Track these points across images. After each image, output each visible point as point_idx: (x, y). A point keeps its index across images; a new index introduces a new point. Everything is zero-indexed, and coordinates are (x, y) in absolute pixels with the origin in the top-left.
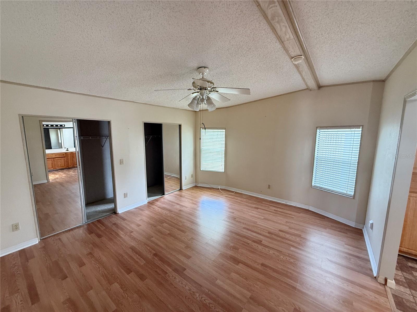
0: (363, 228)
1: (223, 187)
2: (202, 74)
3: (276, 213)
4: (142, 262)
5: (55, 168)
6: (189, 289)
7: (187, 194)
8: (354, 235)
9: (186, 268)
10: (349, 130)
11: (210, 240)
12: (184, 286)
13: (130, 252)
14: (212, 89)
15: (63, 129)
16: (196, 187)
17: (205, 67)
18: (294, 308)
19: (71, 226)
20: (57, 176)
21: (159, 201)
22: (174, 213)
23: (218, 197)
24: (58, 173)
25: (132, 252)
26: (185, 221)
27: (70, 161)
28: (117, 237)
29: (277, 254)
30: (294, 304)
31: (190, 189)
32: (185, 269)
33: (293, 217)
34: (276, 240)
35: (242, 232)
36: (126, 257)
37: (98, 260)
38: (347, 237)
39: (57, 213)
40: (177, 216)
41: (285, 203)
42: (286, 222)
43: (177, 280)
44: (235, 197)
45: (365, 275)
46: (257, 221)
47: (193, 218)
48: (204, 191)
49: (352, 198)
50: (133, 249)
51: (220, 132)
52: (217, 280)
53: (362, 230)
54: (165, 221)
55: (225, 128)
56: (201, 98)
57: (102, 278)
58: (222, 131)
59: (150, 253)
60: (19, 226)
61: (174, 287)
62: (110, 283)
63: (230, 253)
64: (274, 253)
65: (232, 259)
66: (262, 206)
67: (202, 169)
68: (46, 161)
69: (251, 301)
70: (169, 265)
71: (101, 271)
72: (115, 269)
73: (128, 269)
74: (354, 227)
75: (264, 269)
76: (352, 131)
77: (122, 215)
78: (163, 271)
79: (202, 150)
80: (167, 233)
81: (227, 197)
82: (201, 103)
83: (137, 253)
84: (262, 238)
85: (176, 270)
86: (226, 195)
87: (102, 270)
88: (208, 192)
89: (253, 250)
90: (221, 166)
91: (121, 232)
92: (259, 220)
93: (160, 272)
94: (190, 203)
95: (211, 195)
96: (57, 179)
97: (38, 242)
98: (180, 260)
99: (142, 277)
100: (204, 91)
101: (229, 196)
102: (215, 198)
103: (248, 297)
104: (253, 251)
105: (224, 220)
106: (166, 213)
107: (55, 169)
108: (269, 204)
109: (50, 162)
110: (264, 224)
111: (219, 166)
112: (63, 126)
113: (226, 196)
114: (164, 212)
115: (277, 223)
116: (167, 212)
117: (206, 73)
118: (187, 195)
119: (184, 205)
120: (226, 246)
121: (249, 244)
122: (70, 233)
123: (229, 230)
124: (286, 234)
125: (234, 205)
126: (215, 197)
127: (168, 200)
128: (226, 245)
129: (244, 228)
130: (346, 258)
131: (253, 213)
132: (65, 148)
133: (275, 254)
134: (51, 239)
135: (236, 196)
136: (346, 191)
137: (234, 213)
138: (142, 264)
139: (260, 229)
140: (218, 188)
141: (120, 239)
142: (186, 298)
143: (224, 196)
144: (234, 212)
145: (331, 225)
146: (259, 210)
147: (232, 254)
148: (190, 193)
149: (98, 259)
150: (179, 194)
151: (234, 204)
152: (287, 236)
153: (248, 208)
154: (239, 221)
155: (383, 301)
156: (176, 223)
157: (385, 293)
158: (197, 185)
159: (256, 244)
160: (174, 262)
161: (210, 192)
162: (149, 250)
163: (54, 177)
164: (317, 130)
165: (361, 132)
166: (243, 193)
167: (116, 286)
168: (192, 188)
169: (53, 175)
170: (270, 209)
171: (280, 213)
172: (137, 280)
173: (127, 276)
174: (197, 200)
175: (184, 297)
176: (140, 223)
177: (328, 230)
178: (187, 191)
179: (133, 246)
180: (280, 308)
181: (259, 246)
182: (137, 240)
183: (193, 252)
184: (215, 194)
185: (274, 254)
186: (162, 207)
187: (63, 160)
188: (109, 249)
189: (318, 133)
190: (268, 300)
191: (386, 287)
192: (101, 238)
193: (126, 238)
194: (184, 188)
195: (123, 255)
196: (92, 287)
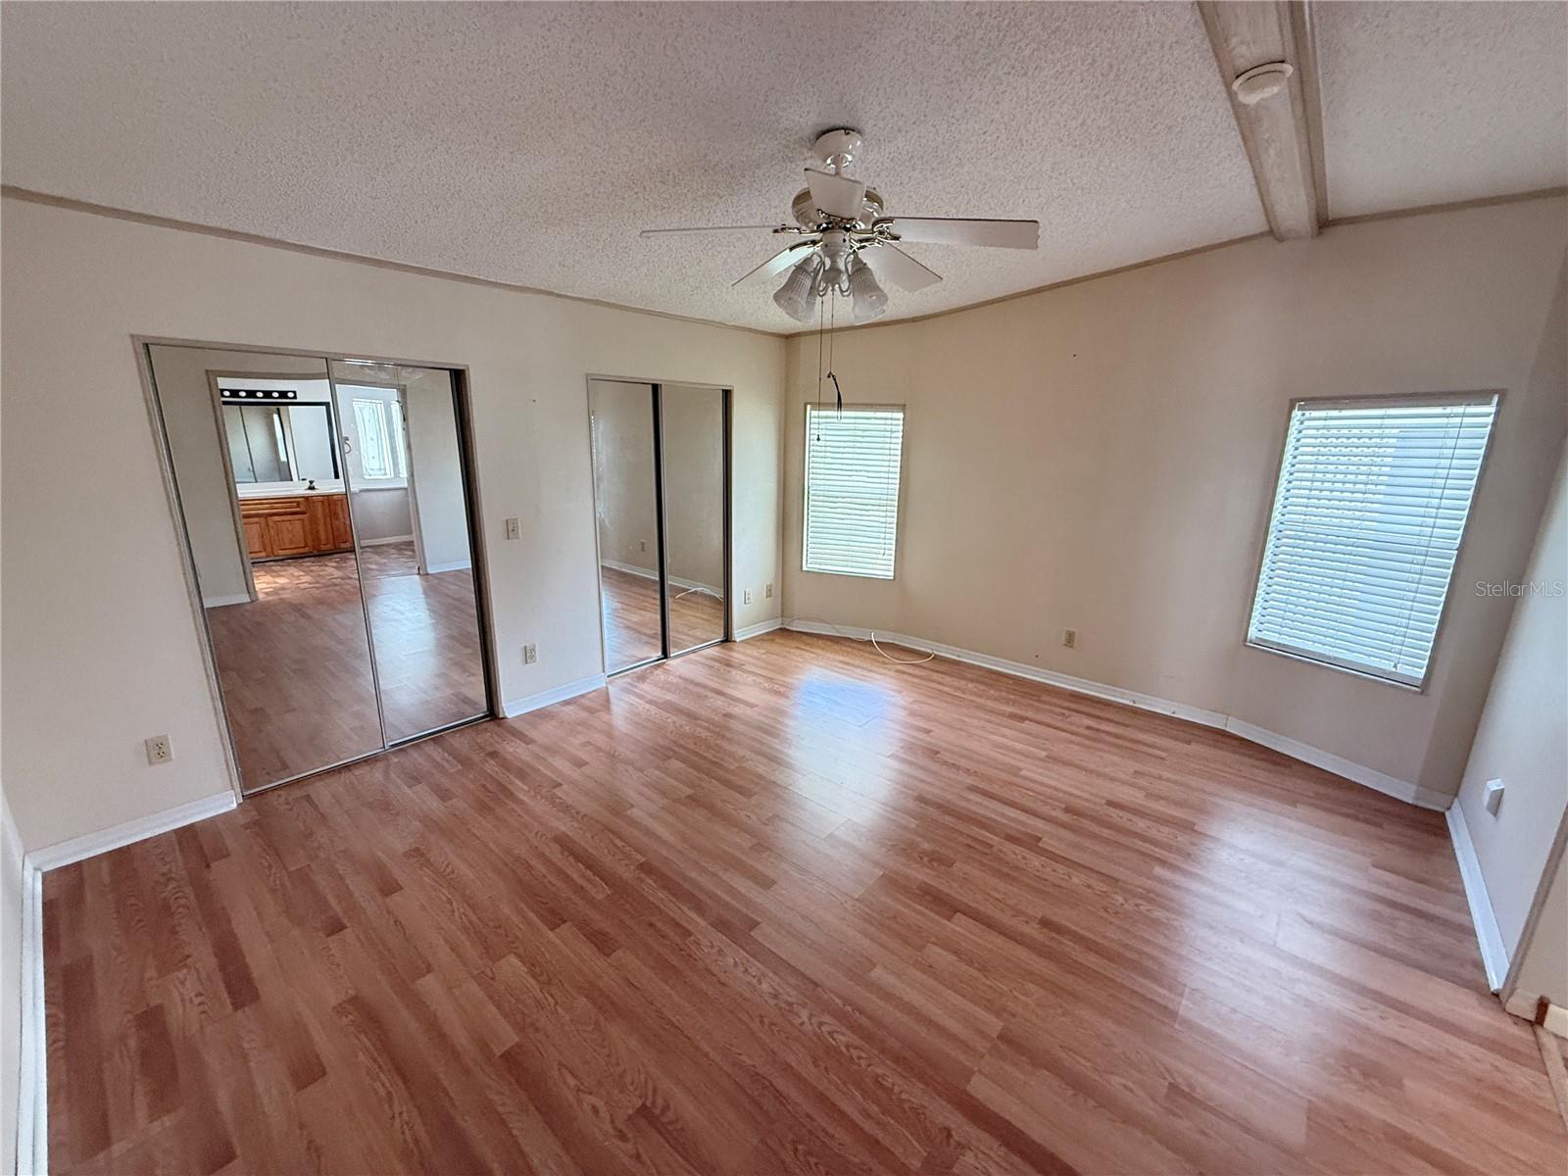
0: (1449, 809)
1: (888, 638)
2: (833, 162)
3: (1095, 740)
4: (600, 892)
5: (272, 552)
6: (771, 990)
7: (751, 656)
8: (1410, 832)
9: (760, 920)
10: (1439, 410)
11: (842, 825)
12: (755, 981)
13: (555, 853)
14: (874, 225)
15: (290, 407)
16: (783, 632)
17: (847, 130)
18: (1170, 1084)
19: (341, 756)
20: (282, 581)
21: (648, 681)
22: (707, 725)
23: (870, 671)
24: (285, 570)
25: (562, 853)
26: (748, 754)
27: (321, 528)
28: (507, 801)
29: (1100, 886)
30: (1168, 1071)
31: (761, 639)
32: (754, 924)
33: (1164, 755)
34: (1093, 836)
35: (963, 804)
36: (540, 867)
37: (444, 877)
38: (1381, 839)
39: (294, 710)
40: (718, 733)
41: (1131, 704)
42: (1136, 772)
43: (728, 959)
44: (935, 676)
45: (1453, 982)
46: (1021, 765)
47: (775, 743)
48: (815, 650)
49: (1416, 692)
50: (564, 843)
51: (883, 422)
52: (874, 965)
53: (1443, 814)
54: (675, 752)
55: (905, 405)
56: (827, 268)
57: (463, 938)
58: (892, 419)
59: (626, 862)
60: (169, 748)
61: (719, 982)
62: (491, 954)
63: (922, 875)
64: (1088, 882)
65: (928, 898)
66: (1038, 710)
67: (809, 566)
68: (239, 526)
69: (1003, 1047)
70: (699, 908)
71: (456, 913)
72: (506, 909)
73: (553, 912)
74: (1410, 802)
75: (1053, 938)
76: (1448, 416)
77: (518, 725)
78: (678, 925)
79: (811, 492)
80: (683, 796)
81: (904, 673)
82: (825, 289)
83: (578, 858)
84: (1040, 825)
85: (722, 925)
86: (900, 667)
87: (461, 910)
88: (829, 655)
89: (1006, 870)
90: (880, 556)
91: (517, 782)
92: (1029, 760)
93: (663, 929)
94: (764, 689)
95: (840, 665)
96: (284, 592)
97: (235, 805)
98: (736, 889)
99: (602, 943)
100: (840, 235)
101: (911, 670)
102: (858, 676)
103: (995, 1035)
104: (1009, 874)
105: (893, 756)
106: (677, 725)
107: (275, 556)
108: (1067, 704)
109: (255, 530)
110: (1046, 776)
111: (875, 556)
112: (291, 395)
113: (898, 671)
114: (669, 720)
115: (1099, 775)
116: (681, 720)
117: (853, 156)
118: (751, 660)
119: (740, 695)
120: (903, 849)
121: (992, 846)
122: (342, 778)
123: (916, 794)
124: (1135, 819)
125: (930, 705)
126: (859, 671)
127: (680, 677)
128: (903, 846)
129: (973, 789)
130: (1376, 917)
131: (1004, 736)
132: (303, 480)
133: (1094, 889)
134: (280, 796)
135: (937, 672)
136: (1393, 664)
137: (931, 734)
138: (600, 897)
139: (1031, 794)
140: (867, 639)
141: (516, 808)
142: (762, 1022)
143: (890, 670)
144: (929, 727)
145: (1317, 794)
146: (1026, 725)
147: (926, 880)
148: (763, 654)
149: (444, 871)
150: (722, 655)
151: (930, 701)
152: (1141, 825)
153: (983, 716)
154: (953, 762)
155: (1525, 1081)
156: (714, 759)
157: (1536, 1054)
158: (788, 625)
159: (1018, 849)
160: (712, 896)
161: (836, 652)
162: (622, 852)
163: (273, 585)
164: (1290, 412)
165: (1490, 420)
166: (964, 660)
167: (511, 967)
168: (769, 637)
169: (268, 578)
170: (1071, 723)
171: (1112, 740)
172: (588, 951)
173: (551, 934)
174: (788, 680)
175: (757, 1020)
176: (584, 756)
177: (1302, 810)
178: (749, 647)
179: (564, 833)
180: (1116, 1080)
181: (1028, 854)
182: (578, 813)
183: (784, 865)
184: (857, 662)
185: (1089, 886)
186: (660, 701)
187: (298, 525)
188: (479, 839)
189: (1294, 424)
190: (1070, 1050)
191: (1540, 1031)
192: (451, 802)
193: (539, 806)
194: (738, 635)
195: (533, 862)
196: (430, 965)
